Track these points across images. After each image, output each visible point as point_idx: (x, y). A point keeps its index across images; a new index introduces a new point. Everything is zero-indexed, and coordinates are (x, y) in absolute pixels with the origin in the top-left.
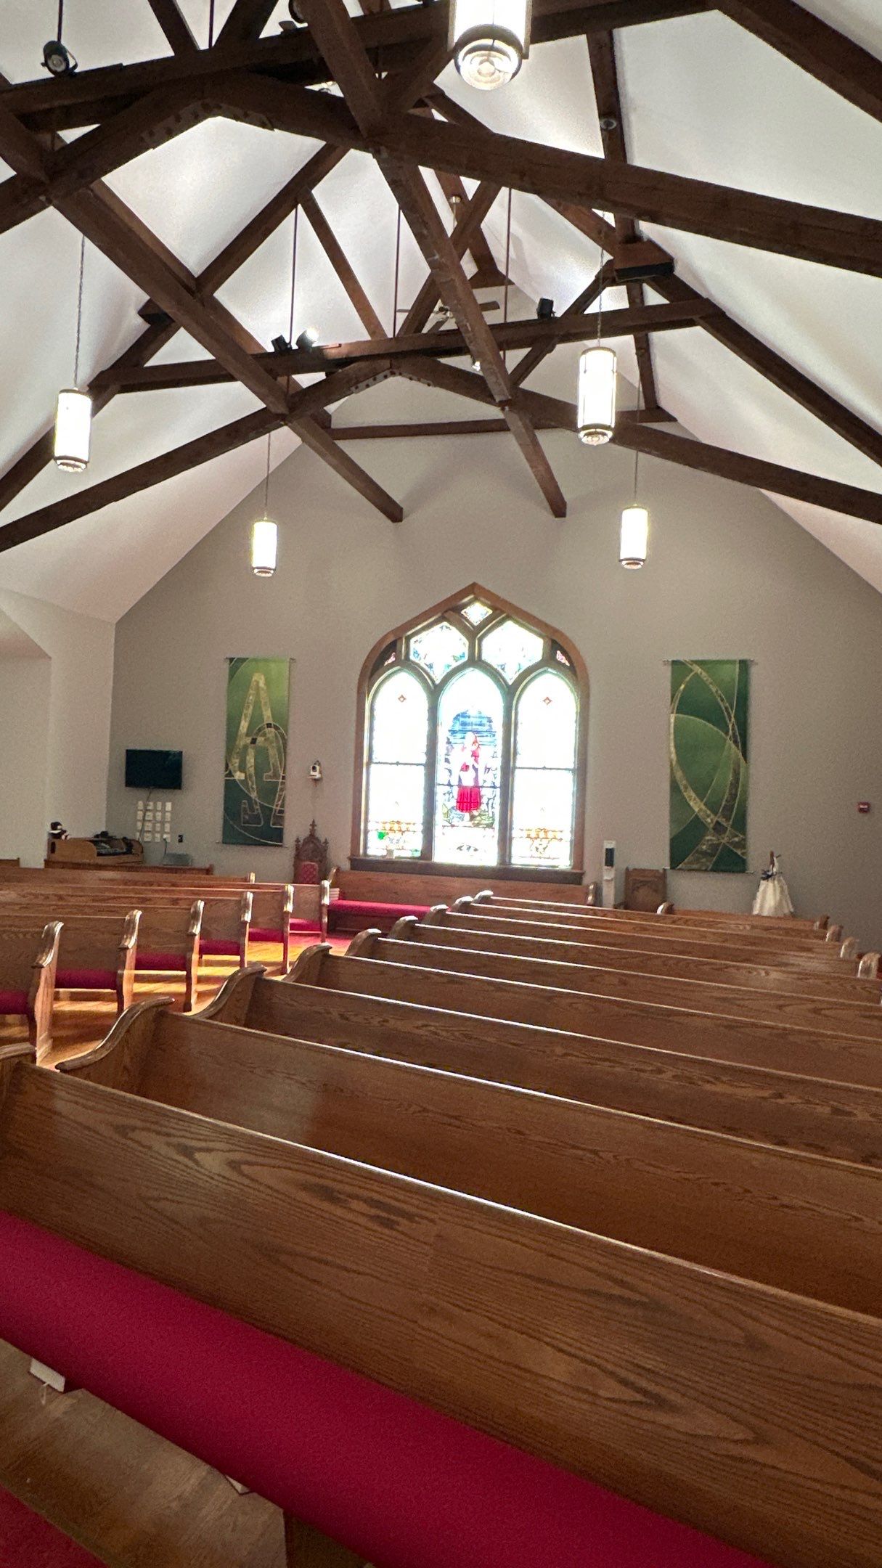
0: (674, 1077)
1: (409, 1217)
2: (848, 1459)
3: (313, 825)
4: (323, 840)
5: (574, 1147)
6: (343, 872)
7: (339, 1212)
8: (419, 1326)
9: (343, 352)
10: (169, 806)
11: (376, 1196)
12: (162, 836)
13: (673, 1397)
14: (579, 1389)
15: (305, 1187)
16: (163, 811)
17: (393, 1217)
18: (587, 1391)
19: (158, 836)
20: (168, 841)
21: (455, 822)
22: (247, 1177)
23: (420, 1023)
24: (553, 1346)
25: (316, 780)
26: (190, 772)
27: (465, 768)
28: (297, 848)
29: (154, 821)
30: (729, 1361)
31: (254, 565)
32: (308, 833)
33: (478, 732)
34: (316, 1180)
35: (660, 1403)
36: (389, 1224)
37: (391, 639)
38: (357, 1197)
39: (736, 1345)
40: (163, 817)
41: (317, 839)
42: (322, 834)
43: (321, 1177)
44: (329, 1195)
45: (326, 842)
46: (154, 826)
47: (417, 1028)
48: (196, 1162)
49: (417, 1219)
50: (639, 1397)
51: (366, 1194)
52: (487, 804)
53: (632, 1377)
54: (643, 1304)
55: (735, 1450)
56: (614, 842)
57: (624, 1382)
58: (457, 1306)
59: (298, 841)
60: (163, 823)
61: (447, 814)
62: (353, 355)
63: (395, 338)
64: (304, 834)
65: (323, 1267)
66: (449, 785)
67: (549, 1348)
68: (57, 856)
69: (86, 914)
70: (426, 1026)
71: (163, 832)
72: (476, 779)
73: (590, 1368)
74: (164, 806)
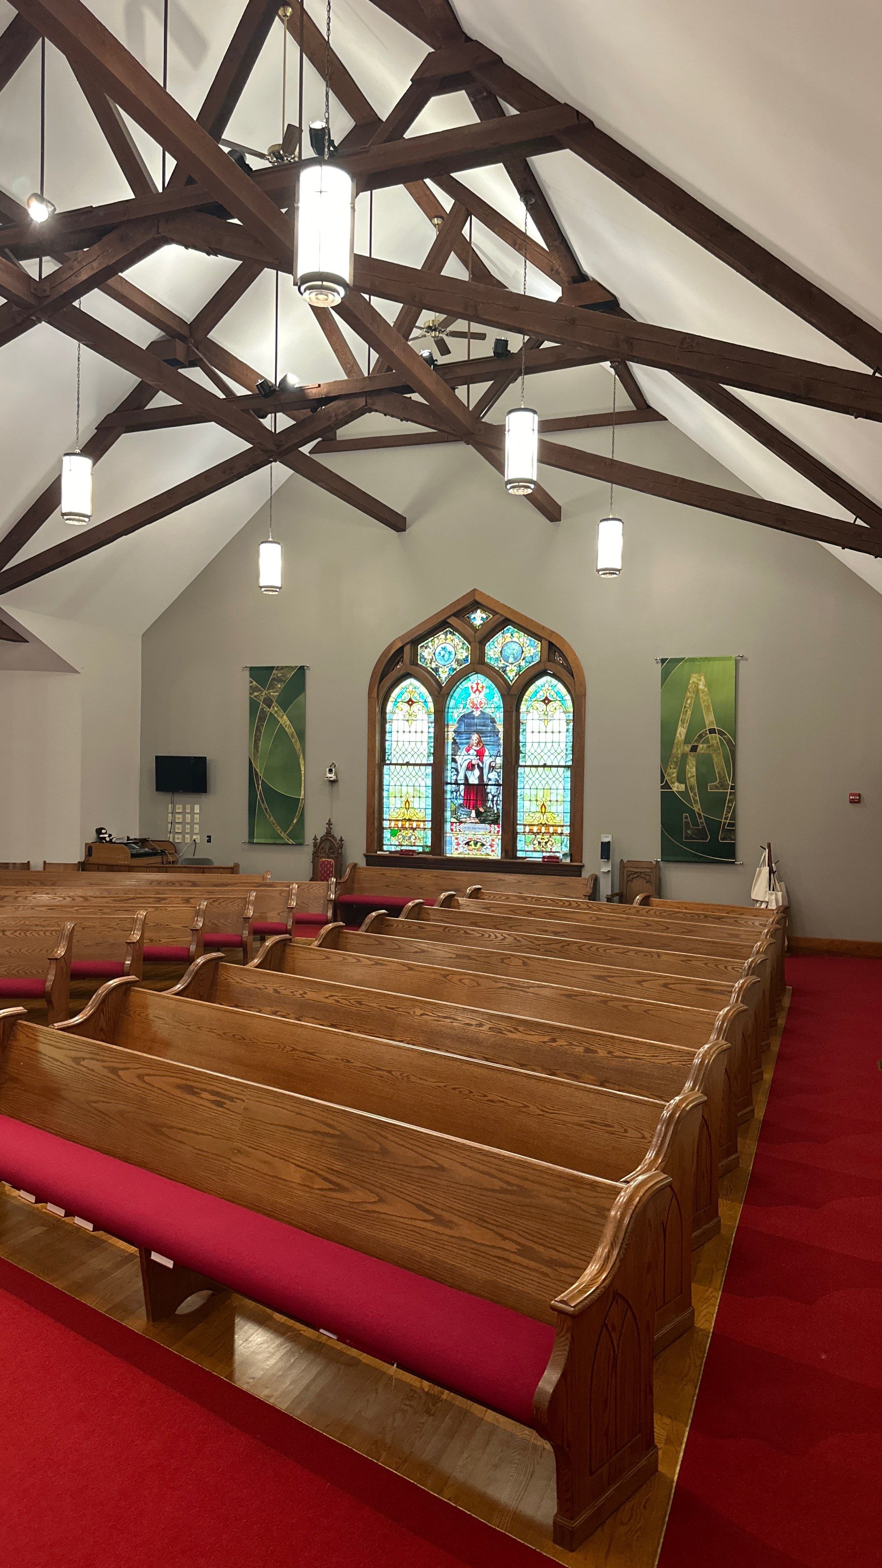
0: (490, 1028)
1: (231, 1099)
2: (417, 1205)
3: (329, 823)
4: (339, 838)
5: (379, 1069)
6: (359, 868)
7: (195, 1099)
8: (232, 1161)
9: (323, 392)
10: (197, 809)
11: (216, 1089)
12: (191, 837)
13: (345, 1184)
14: (305, 1185)
15: (178, 1087)
16: (192, 813)
17: (223, 1100)
18: (308, 1186)
19: (187, 836)
20: (198, 841)
21: (463, 818)
22: (147, 1083)
23: (328, 994)
24: (295, 1164)
25: (333, 782)
26: (217, 776)
27: (471, 767)
28: (315, 845)
29: (183, 823)
30: (373, 1161)
31: (261, 584)
32: (324, 832)
33: (482, 733)
34: (184, 1082)
35: (341, 1188)
36: (220, 1104)
37: (400, 645)
38: (205, 1090)
39: (377, 1152)
40: (192, 818)
41: (333, 837)
42: (338, 833)
43: (187, 1080)
44: (190, 1090)
45: (341, 840)
46: (184, 828)
47: (327, 998)
48: (119, 1077)
49: (235, 1100)
50: (332, 1187)
51: (210, 1088)
52: (492, 801)
53: (328, 1176)
54: (338, 1136)
55: (370, 1207)
56: (610, 836)
57: (325, 1179)
58: (251, 1147)
59: (315, 839)
60: (192, 823)
61: (454, 812)
62: (333, 395)
63: (370, 378)
64: (321, 833)
65: (185, 1133)
66: (456, 783)
67: (293, 1165)
68: (92, 860)
69: (105, 914)
70: (332, 996)
71: (192, 833)
72: (481, 777)
73: (311, 1173)
74: (192, 809)
